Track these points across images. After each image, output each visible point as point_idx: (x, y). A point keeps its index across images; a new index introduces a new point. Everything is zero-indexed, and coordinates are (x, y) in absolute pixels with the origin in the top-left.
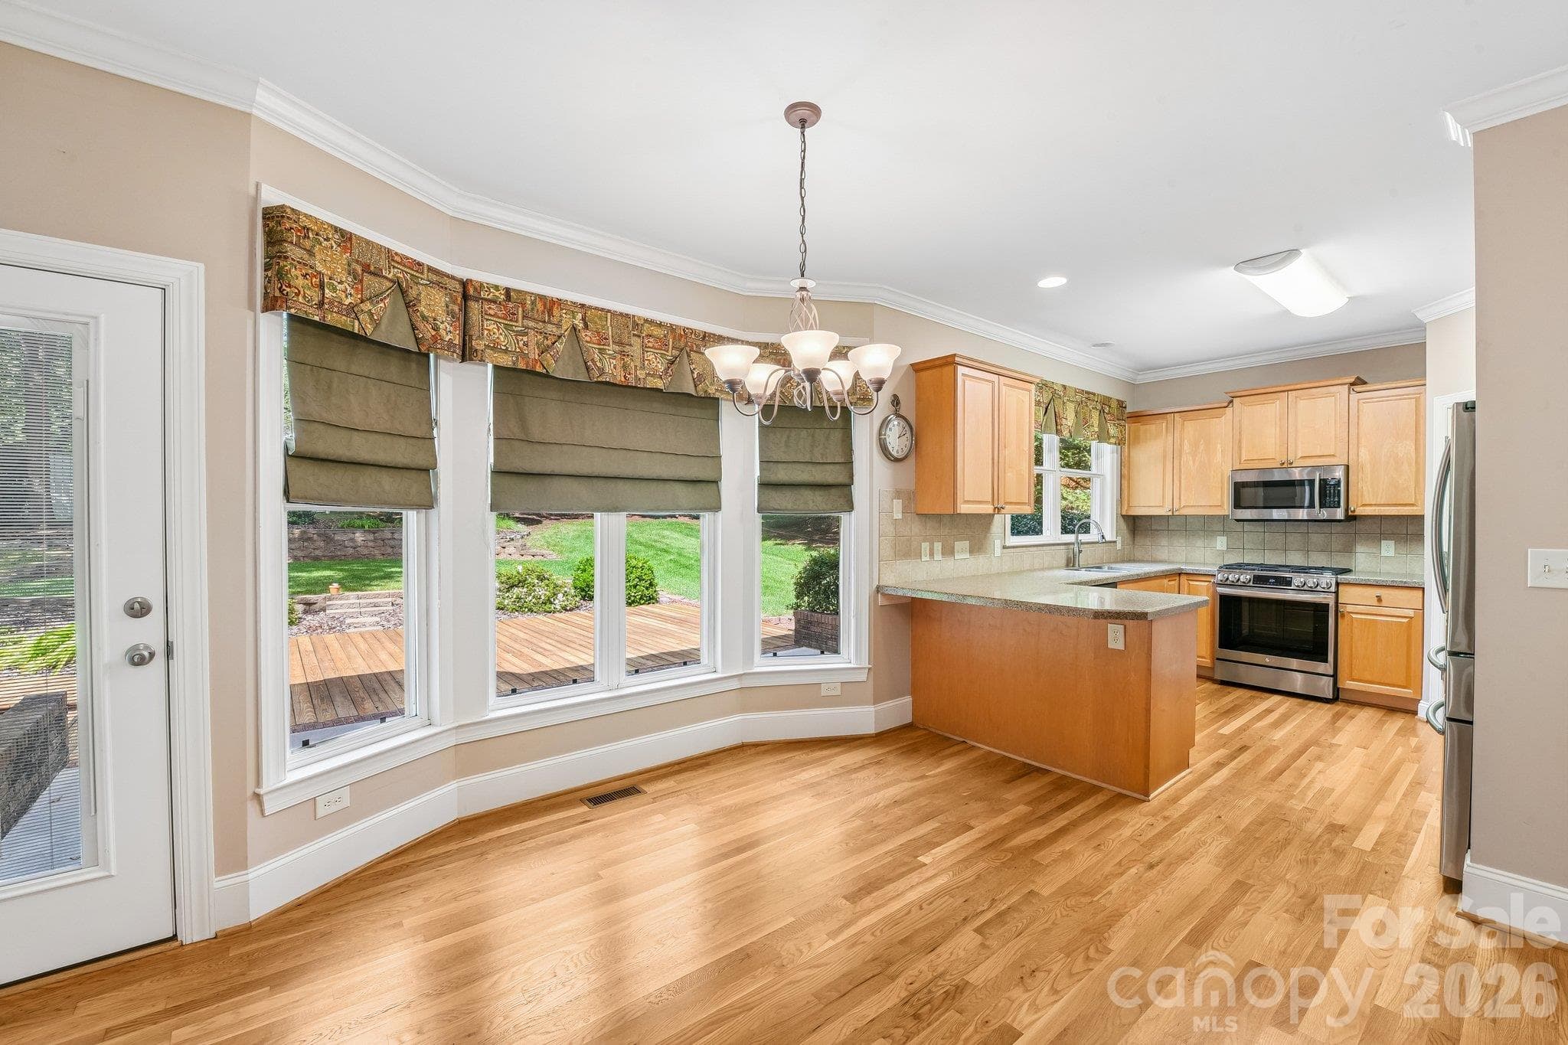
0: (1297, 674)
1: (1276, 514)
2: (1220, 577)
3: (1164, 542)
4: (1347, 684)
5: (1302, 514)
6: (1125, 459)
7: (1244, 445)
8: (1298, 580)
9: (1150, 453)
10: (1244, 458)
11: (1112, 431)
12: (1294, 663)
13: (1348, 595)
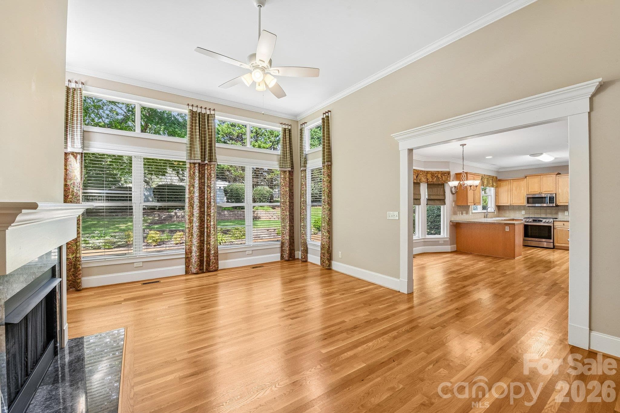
0: (545, 243)
1: (537, 205)
2: (524, 220)
3: (507, 212)
4: (556, 244)
5: (545, 205)
6: (497, 191)
7: (529, 188)
8: (544, 220)
9: (504, 189)
10: (529, 191)
11: (495, 184)
12: (544, 240)
13: (556, 224)
